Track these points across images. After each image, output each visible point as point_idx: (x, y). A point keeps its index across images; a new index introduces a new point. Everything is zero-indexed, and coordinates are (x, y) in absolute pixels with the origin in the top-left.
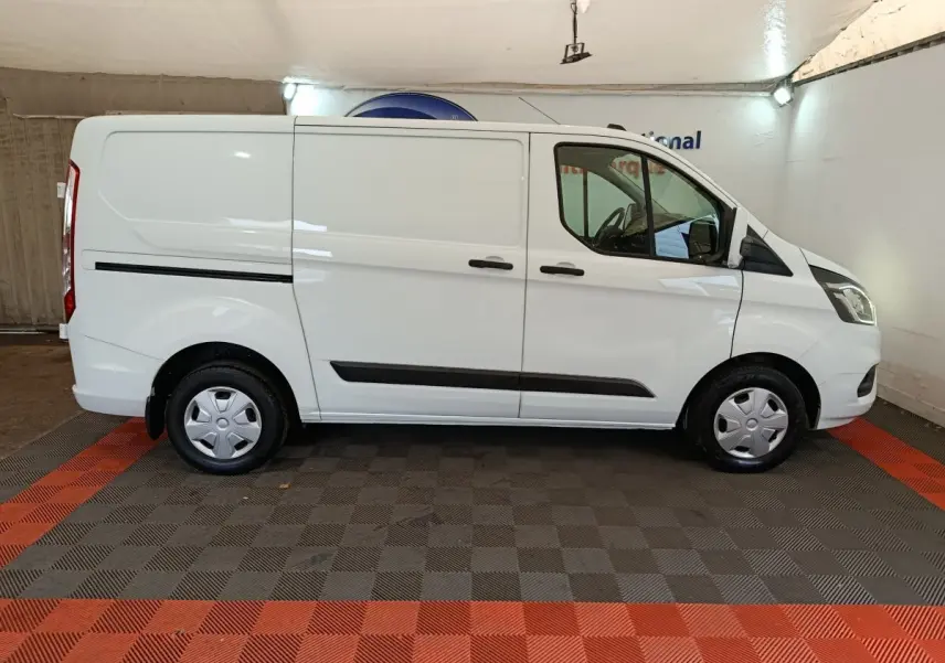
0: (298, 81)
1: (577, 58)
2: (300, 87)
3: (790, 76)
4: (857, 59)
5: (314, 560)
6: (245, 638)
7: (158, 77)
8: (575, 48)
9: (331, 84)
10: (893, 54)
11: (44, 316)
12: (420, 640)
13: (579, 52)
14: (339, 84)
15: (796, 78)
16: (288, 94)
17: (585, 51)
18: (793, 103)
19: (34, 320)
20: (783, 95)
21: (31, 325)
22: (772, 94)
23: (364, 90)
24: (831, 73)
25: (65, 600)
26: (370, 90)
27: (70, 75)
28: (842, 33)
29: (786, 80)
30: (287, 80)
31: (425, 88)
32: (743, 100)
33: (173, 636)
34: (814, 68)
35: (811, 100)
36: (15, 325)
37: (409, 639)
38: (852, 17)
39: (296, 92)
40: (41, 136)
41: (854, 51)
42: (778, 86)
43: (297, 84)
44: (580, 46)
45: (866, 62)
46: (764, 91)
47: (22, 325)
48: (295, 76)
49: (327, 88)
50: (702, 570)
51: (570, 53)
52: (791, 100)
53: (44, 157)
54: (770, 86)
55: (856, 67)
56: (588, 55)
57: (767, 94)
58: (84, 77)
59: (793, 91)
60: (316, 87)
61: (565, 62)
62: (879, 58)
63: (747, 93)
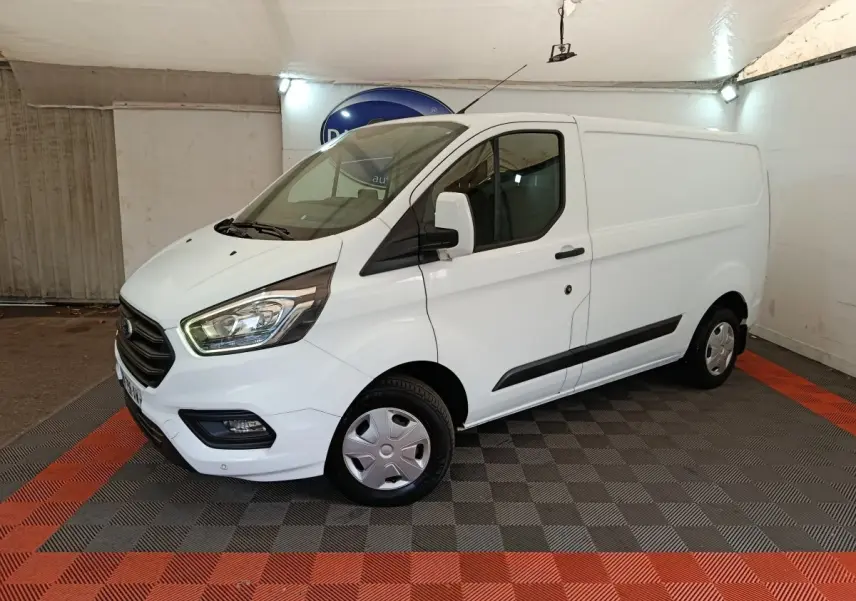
0: (292, 76)
1: (563, 57)
2: (293, 81)
3: (736, 76)
4: (801, 60)
5: (351, 515)
6: (305, 588)
7: (163, 71)
8: (562, 48)
9: (323, 79)
10: (837, 56)
11: (52, 289)
12: (466, 588)
13: (566, 52)
14: (331, 80)
15: (740, 78)
16: (282, 88)
17: (571, 51)
18: (738, 100)
19: (44, 293)
20: (729, 92)
21: (40, 298)
22: (720, 91)
23: (353, 84)
24: (775, 73)
25: (129, 554)
26: (357, 84)
27: (82, 68)
28: (789, 38)
29: (731, 79)
30: (282, 75)
31: (407, 83)
32: (693, 97)
33: (238, 586)
34: (758, 68)
35: (755, 97)
36: (25, 298)
37: (457, 587)
38: (800, 24)
39: (290, 85)
40: (53, 124)
41: (798, 54)
42: (725, 84)
43: (291, 79)
44: (567, 47)
45: (810, 64)
46: (714, 89)
47: (33, 298)
48: (290, 71)
49: (318, 82)
50: (706, 521)
51: (557, 52)
52: (737, 97)
53: (55, 143)
54: (718, 84)
55: (800, 68)
56: (573, 55)
57: (715, 92)
58: (94, 70)
59: (737, 89)
60: (309, 82)
61: (551, 60)
62: (823, 60)
63: (699, 91)
